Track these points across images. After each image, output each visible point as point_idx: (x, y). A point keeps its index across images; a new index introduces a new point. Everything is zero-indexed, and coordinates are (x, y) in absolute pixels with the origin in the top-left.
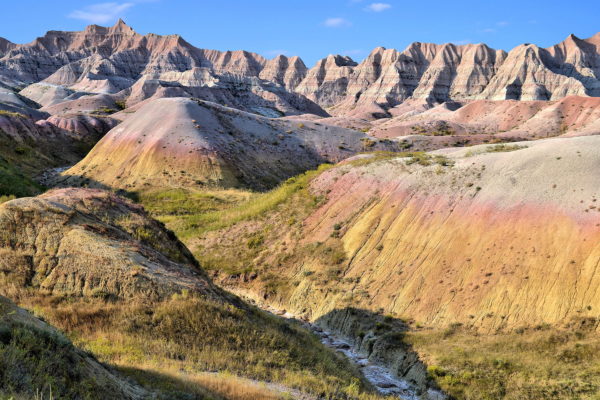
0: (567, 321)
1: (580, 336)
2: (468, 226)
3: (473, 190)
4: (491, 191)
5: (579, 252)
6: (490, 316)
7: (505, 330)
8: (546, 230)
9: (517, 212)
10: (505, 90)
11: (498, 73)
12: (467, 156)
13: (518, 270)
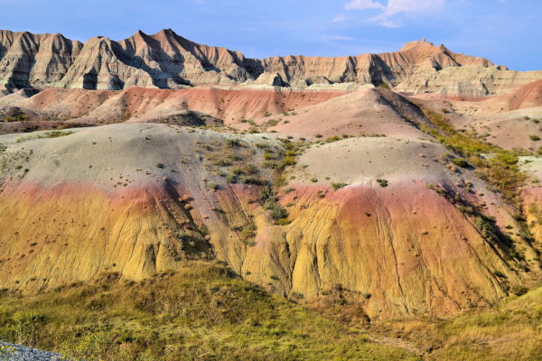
0: (96, 277)
1: (105, 288)
2: (17, 203)
3: (21, 172)
4: (37, 172)
5: (109, 220)
6: (33, 280)
7: (46, 291)
8: (83, 204)
9: (60, 190)
10: (82, 79)
11: (75, 62)
12: (19, 141)
13: (59, 239)
